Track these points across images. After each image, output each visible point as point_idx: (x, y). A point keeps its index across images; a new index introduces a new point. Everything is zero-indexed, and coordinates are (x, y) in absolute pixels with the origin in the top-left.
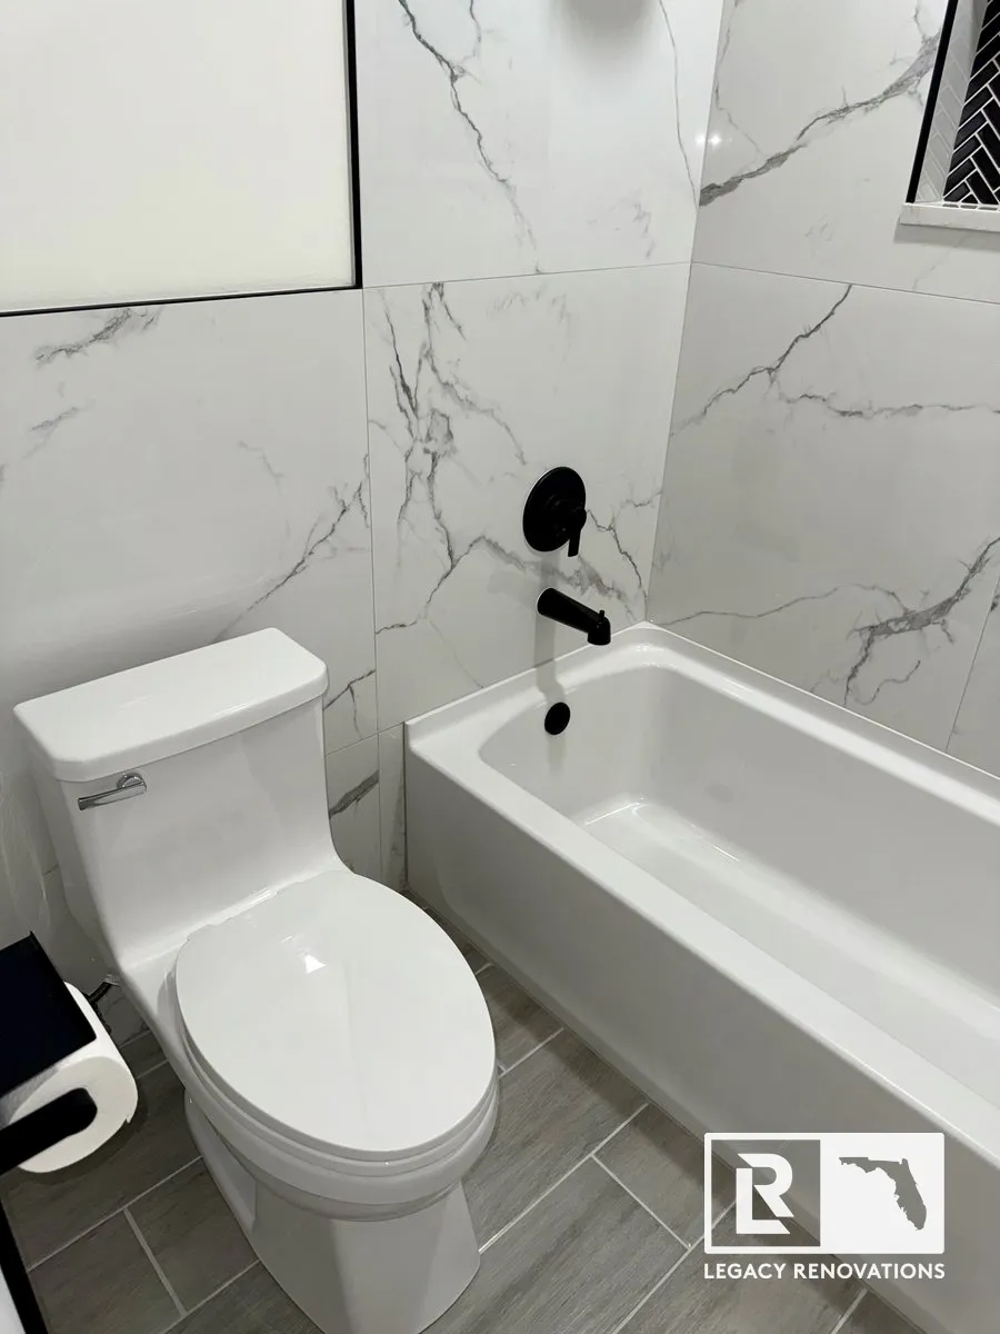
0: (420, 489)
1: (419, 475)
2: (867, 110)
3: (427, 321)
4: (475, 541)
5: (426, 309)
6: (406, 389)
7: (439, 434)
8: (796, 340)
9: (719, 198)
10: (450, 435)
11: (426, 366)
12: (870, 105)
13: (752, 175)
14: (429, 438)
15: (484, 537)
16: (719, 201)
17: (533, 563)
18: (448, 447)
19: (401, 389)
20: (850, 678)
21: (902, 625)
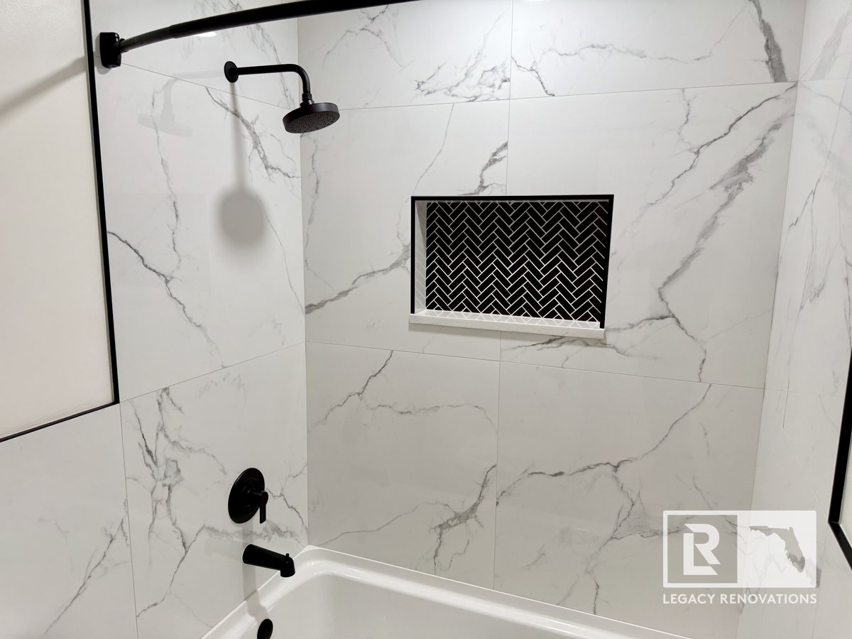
0: (162, 509)
1: (160, 501)
2: (384, 273)
3: (160, 410)
4: (200, 531)
5: (159, 404)
6: (149, 452)
7: (171, 472)
8: (370, 378)
9: (316, 311)
10: (179, 470)
11: (161, 435)
12: (384, 271)
13: (331, 300)
14: (165, 477)
15: (205, 526)
16: (316, 313)
17: (236, 532)
18: (177, 479)
19: (146, 453)
20: (435, 557)
21: (456, 521)
